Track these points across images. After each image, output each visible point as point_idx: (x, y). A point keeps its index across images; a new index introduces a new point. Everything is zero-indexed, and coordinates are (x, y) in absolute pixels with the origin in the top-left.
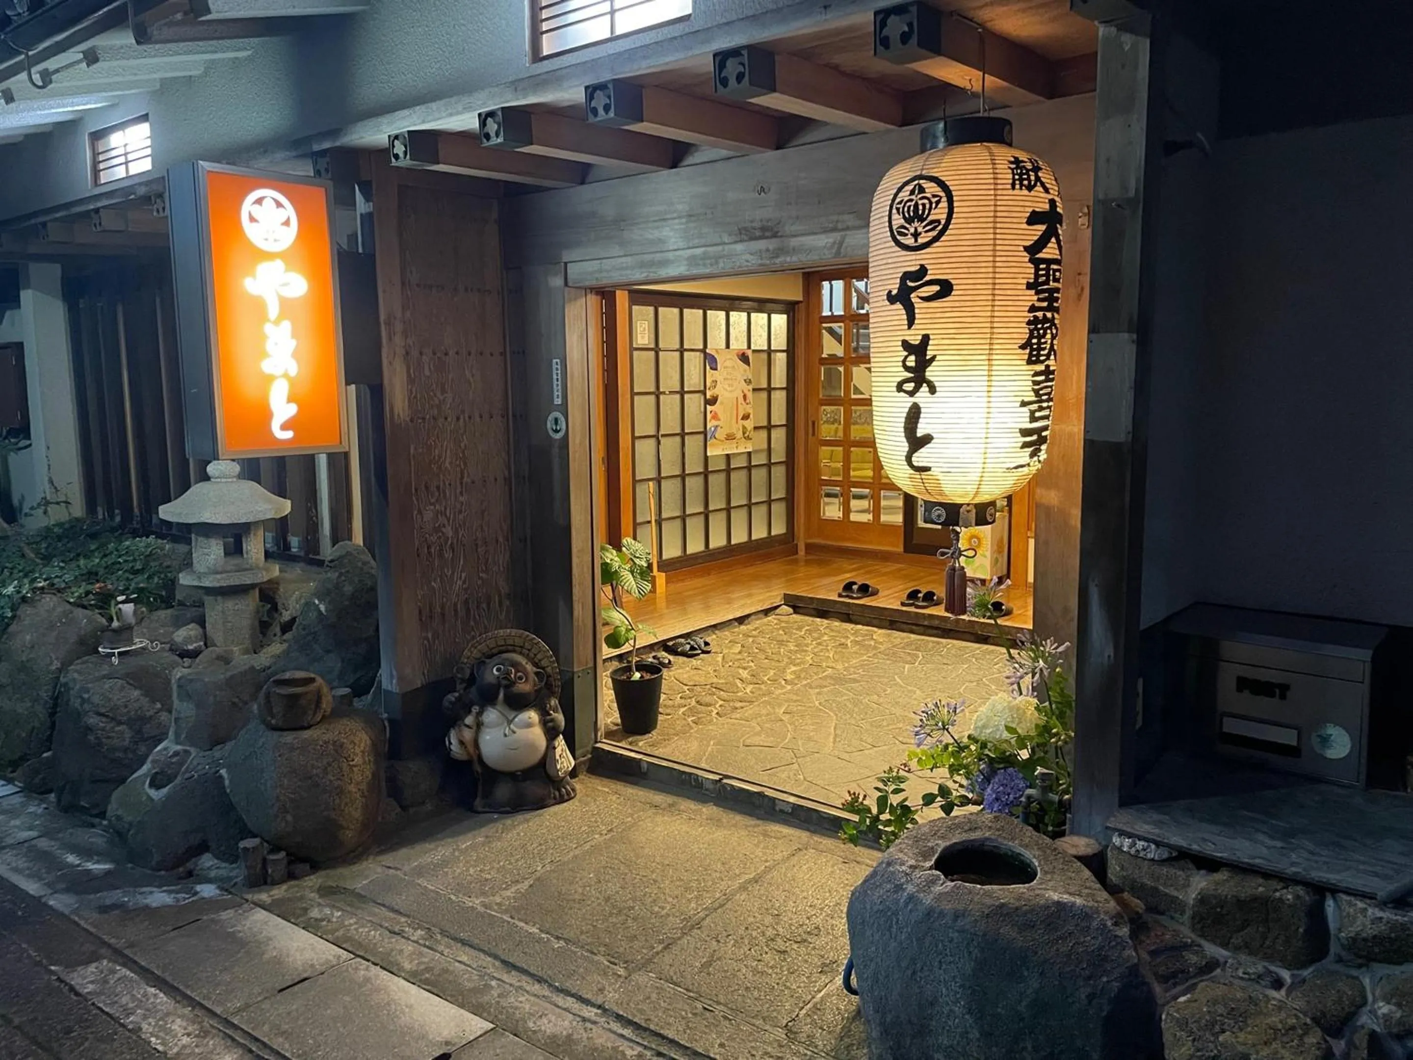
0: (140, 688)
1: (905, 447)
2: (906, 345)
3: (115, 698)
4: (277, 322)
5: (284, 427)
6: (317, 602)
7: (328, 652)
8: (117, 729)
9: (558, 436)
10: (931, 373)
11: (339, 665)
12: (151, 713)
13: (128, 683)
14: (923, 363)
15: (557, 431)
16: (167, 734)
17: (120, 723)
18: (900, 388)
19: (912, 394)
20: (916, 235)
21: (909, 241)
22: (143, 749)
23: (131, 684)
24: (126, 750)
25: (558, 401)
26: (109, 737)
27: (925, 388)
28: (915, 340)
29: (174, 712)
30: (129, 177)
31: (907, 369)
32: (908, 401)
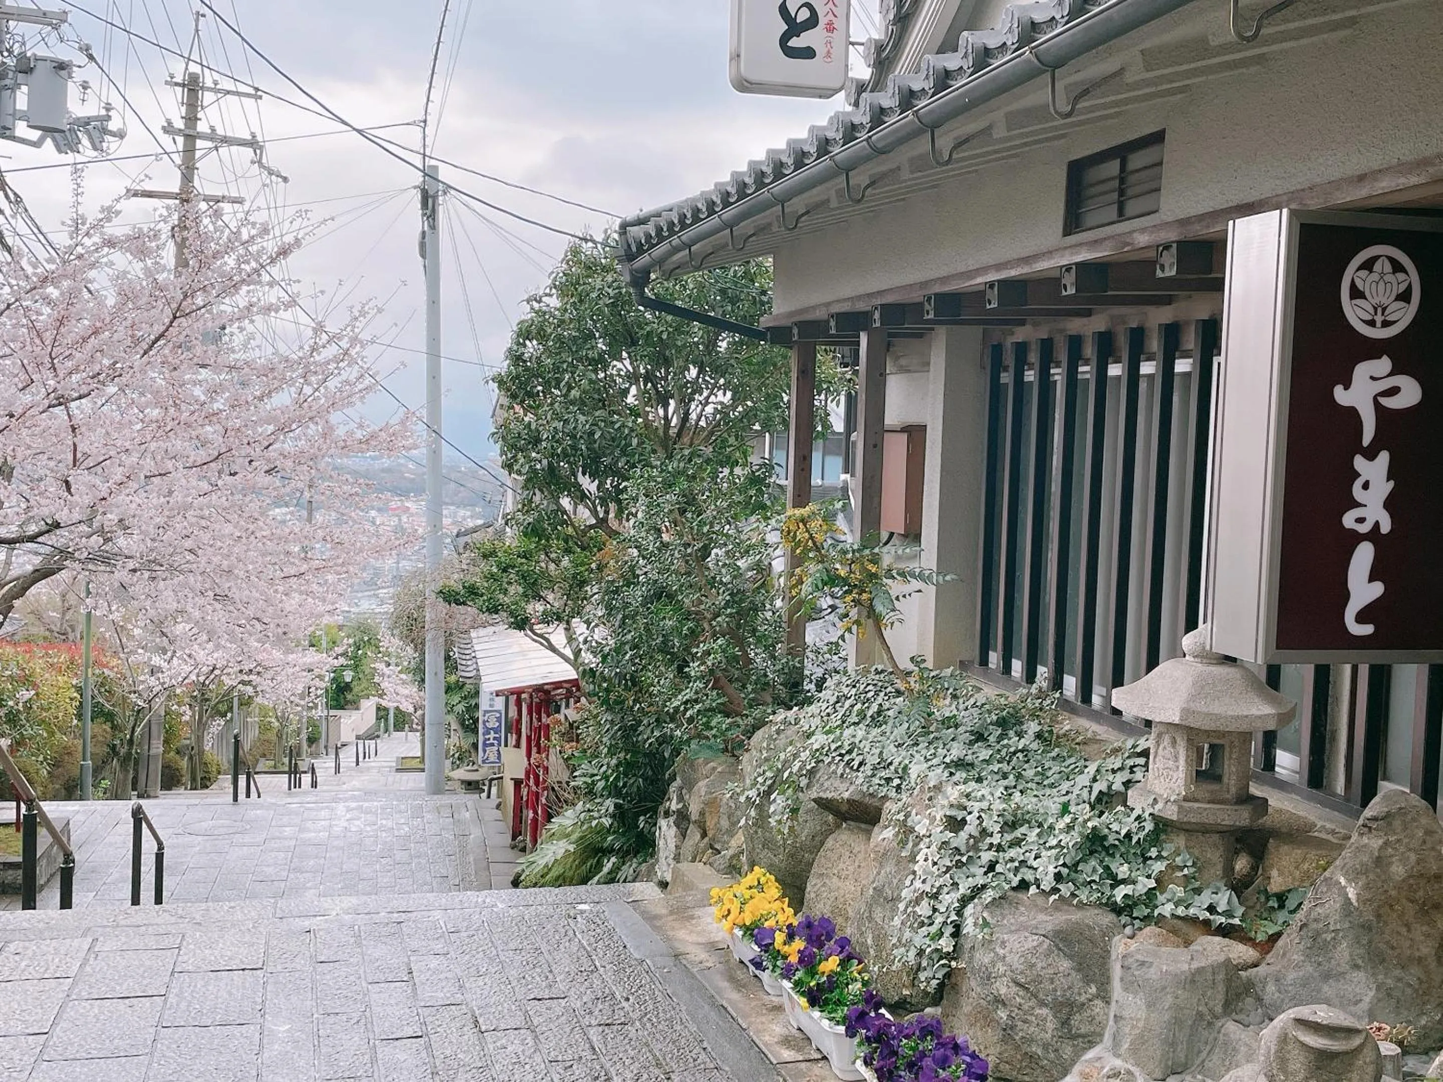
0: (1070, 957)
3: (1039, 965)
4: (1371, 454)
5: (1361, 618)
6: (1342, 880)
7: (1356, 967)
8: (1038, 1011)
11: (1372, 994)
12: (1083, 999)
13: (1057, 946)
16: (1101, 1035)
17: (1042, 1004)
22: (1067, 1051)
23: (1060, 949)
24: (1046, 1046)
26: (1025, 1021)
29: (1113, 1004)
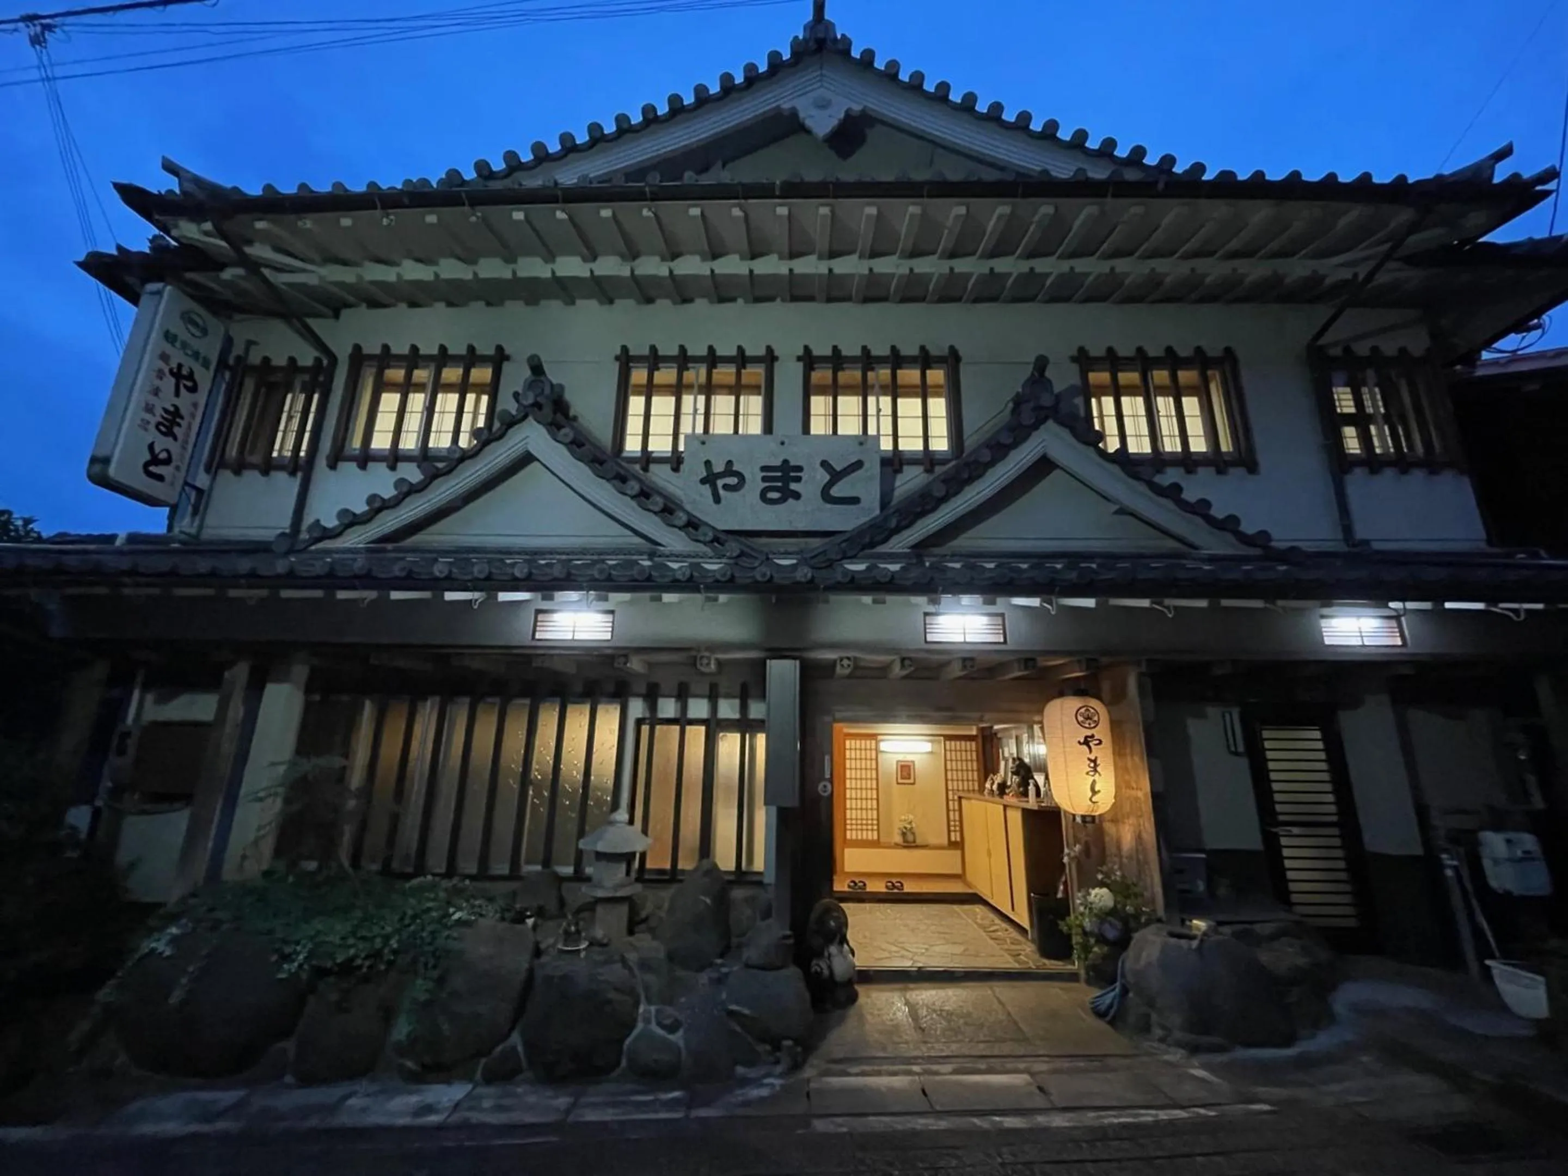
1: (1090, 794)
2: (1089, 759)
9: (826, 794)
10: (1099, 769)
14: (1096, 765)
15: (825, 791)
16: (640, 1000)
18: (1087, 773)
19: (1093, 776)
20: (1090, 724)
21: (1087, 725)
25: (827, 776)
27: (1097, 774)
28: (1093, 758)
29: (640, 984)
30: (573, 640)
31: (1090, 767)
32: (1091, 779)
